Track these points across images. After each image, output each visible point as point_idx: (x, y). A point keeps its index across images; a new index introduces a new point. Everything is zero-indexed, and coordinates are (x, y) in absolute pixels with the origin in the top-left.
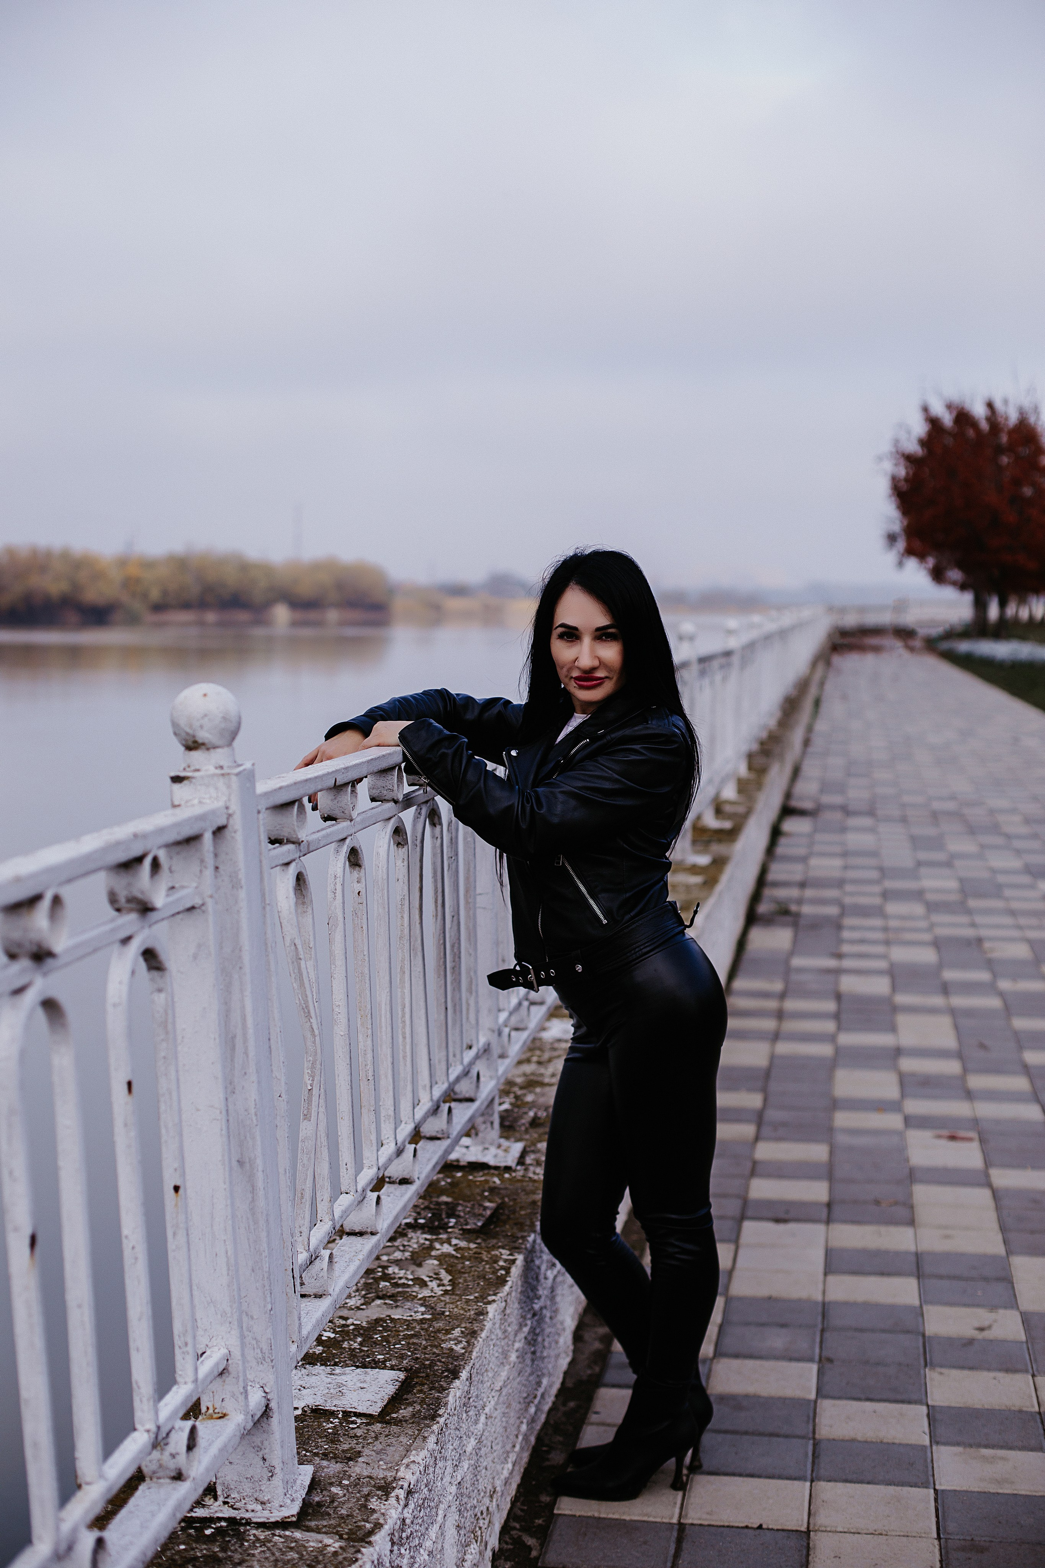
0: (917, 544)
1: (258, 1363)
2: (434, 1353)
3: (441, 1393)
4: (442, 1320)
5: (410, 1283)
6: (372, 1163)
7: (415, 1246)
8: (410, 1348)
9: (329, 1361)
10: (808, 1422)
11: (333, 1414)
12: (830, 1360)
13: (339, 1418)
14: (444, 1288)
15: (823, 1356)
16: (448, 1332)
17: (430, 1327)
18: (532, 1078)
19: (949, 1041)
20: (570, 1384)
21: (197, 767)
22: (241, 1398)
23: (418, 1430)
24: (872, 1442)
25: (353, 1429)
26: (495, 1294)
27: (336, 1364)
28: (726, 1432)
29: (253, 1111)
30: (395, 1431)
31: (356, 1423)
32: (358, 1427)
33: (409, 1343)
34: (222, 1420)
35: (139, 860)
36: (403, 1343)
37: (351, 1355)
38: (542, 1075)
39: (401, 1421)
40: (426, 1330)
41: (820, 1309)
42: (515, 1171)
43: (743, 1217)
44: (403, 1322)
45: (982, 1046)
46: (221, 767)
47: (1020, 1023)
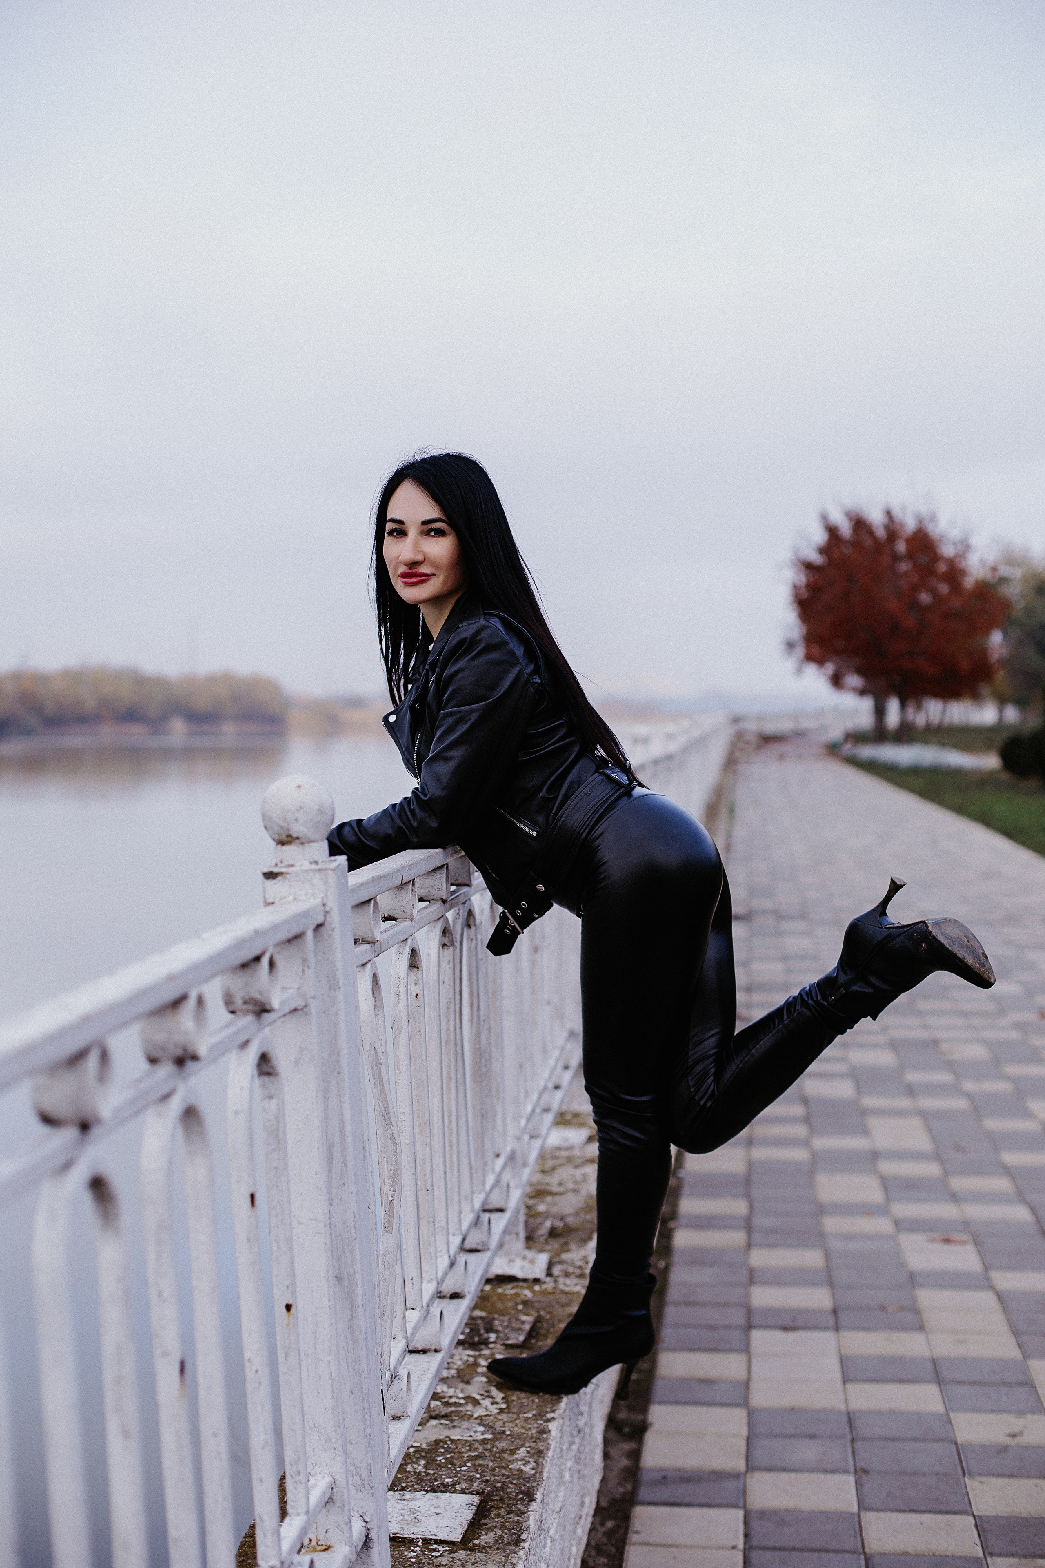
0: (817, 650)
1: (357, 1490)
2: (504, 1475)
3: (520, 1517)
4: (505, 1440)
5: (462, 1401)
6: (432, 1277)
7: (460, 1363)
8: (477, 1470)
9: (395, 1486)
10: (855, 1536)
11: (412, 1542)
12: (865, 1472)
13: (419, 1546)
14: (499, 1406)
15: (858, 1467)
16: (513, 1452)
17: (493, 1447)
18: (539, 1187)
19: (922, 1142)
20: (604, 1503)
21: (291, 863)
22: (346, 1528)
23: (505, 1556)
24: (924, 1555)
25: (436, 1557)
26: (553, 1411)
27: (403, 1489)
28: (773, 1549)
29: (351, 1223)
30: (481, 1558)
31: (439, 1551)
32: (441, 1555)
33: (475, 1465)
34: (327, 1552)
35: (257, 959)
36: (469, 1464)
37: (418, 1479)
38: (547, 1184)
39: (484, 1547)
40: (490, 1451)
41: (845, 1419)
42: (544, 1283)
43: (749, 1327)
44: (463, 1442)
45: (959, 1148)
46: (316, 862)
47: (992, 1124)
